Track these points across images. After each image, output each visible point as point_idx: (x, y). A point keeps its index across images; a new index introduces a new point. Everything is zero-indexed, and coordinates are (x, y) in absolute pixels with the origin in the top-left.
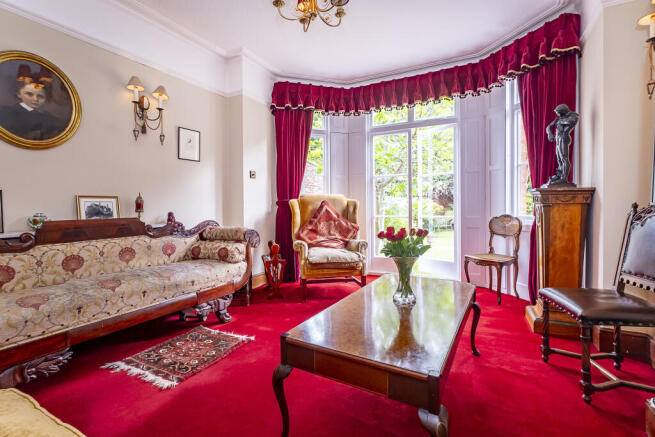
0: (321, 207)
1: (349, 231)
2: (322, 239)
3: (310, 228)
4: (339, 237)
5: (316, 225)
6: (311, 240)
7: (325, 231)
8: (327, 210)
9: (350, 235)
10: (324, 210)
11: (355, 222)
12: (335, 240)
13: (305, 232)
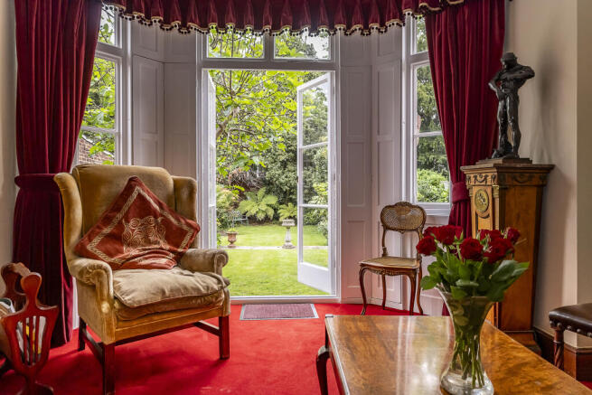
0: (129, 188)
1: (182, 233)
2: (134, 252)
3: (107, 230)
4: (168, 247)
5: (120, 226)
6: (111, 255)
7: (137, 236)
8: (139, 195)
9: (185, 242)
10: (135, 195)
11: (193, 217)
12: (159, 253)
13: (97, 240)
